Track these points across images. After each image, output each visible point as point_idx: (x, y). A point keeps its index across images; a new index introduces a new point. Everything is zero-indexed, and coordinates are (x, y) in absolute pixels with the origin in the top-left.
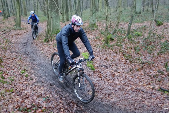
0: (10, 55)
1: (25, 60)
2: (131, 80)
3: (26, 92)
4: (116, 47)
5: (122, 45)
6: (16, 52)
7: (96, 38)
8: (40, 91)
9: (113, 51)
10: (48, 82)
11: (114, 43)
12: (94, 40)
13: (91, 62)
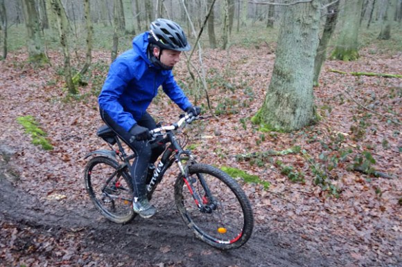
4: (92, 97)
7: (49, 84)
9: (87, 106)
12: (44, 87)
13: (41, 135)
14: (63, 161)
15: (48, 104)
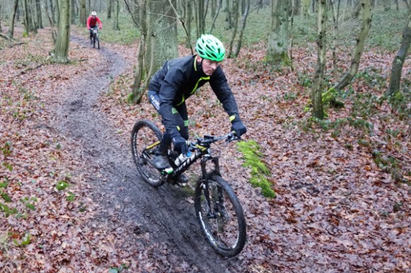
0: (33, 135)
1: (70, 150)
2: (395, 240)
3: (64, 245)
4: (347, 127)
5: (370, 123)
6: (48, 128)
7: (286, 97)
8: (103, 246)
9: (337, 140)
10: (129, 223)
11: (343, 115)
12: (279, 102)
13: (263, 172)
14: (286, 220)
15: (279, 127)
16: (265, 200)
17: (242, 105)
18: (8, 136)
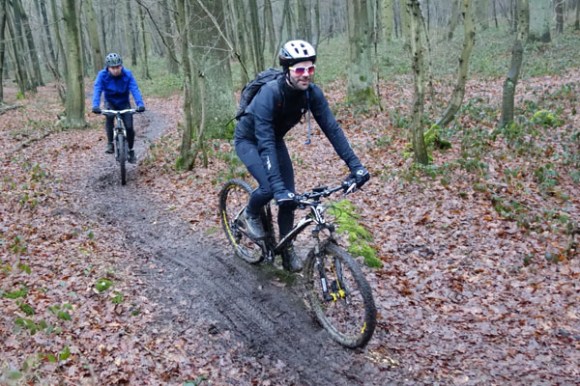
0: (52, 225)
1: (106, 239)
2: (531, 299)
3: (118, 361)
4: (458, 171)
5: (485, 164)
6: (72, 213)
7: (379, 143)
8: (171, 355)
9: (448, 189)
10: (201, 320)
11: (451, 158)
12: (371, 150)
13: (364, 238)
14: (400, 292)
15: (375, 180)
16: (371, 272)
17: (325, 159)
18: (17, 230)
